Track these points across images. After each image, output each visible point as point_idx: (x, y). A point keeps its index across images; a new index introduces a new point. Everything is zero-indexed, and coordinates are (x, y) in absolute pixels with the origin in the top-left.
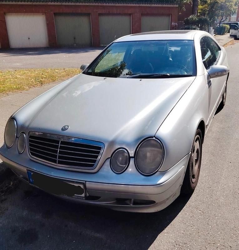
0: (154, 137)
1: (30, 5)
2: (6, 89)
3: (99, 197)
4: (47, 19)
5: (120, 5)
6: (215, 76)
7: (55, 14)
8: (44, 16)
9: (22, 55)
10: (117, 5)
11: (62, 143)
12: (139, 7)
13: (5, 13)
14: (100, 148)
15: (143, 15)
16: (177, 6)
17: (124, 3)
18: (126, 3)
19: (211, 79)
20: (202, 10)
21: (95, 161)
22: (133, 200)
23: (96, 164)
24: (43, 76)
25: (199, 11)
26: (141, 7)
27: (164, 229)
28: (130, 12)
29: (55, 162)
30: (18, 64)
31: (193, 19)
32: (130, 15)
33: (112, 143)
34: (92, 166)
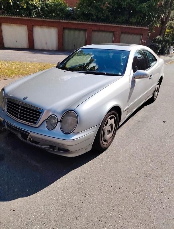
0: (74, 110)
1: (49, 21)
2: (19, 73)
3: (39, 143)
4: (58, 31)
5: (107, 25)
6: (138, 77)
7: (64, 28)
8: (57, 29)
9: (39, 54)
10: (106, 24)
11: (22, 107)
12: (121, 27)
13: (33, 26)
14: (41, 113)
15: (122, 33)
16: (148, 28)
17: (110, 24)
18: (112, 24)
19: (136, 80)
20: (168, 33)
21: (37, 120)
22: (57, 147)
23: (37, 122)
24: (45, 68)
25: (166, 34)
26: (122, 27)
27: (76, 168)
28: (113, 30)
29: (17, 117)
30: (34, 59)
31: (159, 39)
32: (113, 32)
33: (49, 111)
34: (35, 123)
